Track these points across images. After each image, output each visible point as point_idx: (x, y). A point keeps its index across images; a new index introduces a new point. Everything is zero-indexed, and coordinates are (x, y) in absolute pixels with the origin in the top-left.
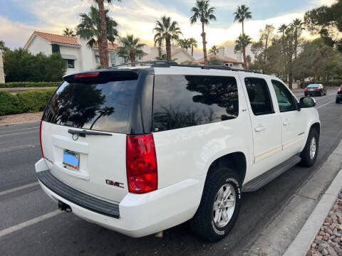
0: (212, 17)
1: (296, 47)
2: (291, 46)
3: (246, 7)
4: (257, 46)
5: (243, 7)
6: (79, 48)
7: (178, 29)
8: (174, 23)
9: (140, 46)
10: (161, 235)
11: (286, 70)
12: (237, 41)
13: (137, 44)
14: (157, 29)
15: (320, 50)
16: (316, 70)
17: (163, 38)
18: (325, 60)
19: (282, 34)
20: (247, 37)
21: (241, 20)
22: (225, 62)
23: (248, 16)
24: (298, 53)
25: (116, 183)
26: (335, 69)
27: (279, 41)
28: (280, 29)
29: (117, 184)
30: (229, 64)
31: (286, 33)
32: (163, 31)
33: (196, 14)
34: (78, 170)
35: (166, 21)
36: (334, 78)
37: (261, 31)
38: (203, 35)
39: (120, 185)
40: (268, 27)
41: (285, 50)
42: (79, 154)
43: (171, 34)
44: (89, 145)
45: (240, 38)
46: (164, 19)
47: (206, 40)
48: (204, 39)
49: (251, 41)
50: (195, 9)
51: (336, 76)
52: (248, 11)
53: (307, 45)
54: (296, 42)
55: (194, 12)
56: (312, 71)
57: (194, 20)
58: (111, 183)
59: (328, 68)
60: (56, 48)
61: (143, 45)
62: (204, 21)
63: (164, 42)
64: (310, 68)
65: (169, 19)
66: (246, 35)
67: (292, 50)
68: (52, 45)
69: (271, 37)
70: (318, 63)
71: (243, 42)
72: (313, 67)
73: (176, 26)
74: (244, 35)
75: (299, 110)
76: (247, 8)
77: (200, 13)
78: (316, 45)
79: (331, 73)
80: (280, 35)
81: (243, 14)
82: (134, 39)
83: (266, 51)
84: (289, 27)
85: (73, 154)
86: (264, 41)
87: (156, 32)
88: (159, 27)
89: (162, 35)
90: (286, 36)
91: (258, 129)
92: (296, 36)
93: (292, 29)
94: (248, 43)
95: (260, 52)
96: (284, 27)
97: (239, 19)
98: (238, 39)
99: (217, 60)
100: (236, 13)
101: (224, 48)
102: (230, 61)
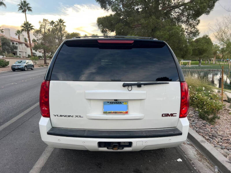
3: (27, 2)
4: (38, 32)
5: (25, 2)
12: (22, 26)
20: (30, 24)
21: (24, 11)
22: (12, 41)
23: (29, 9)
28: (50, 23)
29: (172, 115)
34: (129, 114)
37: (40, 22)
39: (174, 115)
40: (45, 20)
45: (25, 24)
49: (33, 28)
52: (29, 6)
58: (167, 115)
71: (27, 27)
74: (28, 23)
76: (28, 4)
80: (51, 27)
81: (25, 7)
83: (44, 36)
84: (56, 23)
85: (118, 103)
93: (58, 25)
94: (32, 29)
96: (53, 22)
97: (22, 10)
98: (23, 25)
99: (5, 39)
100: (19, 5)
101: (9, 30)
102: (16, 40)
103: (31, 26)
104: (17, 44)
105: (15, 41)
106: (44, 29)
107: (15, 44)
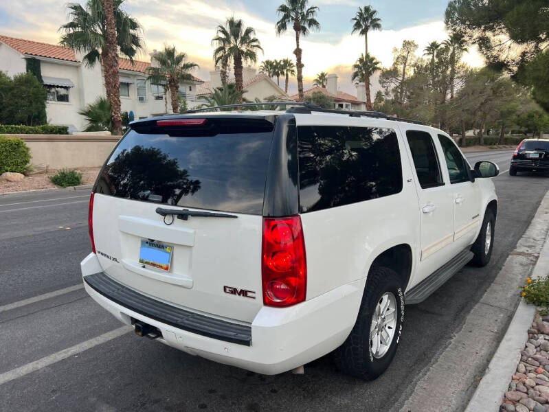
0: (313, 22)
1: (452, 79)
2: (445, 77)
3: (372, 9)
4: (390, 74)
5: (367, 9)
6: (77, 67)
7: (255, 40)
8: (249, 31)
9: (187, 66)
10: (301, 371)
11: (436, 116)
12: (356, 66)
13: (182, 64)
14: (219, 39)
15: (491, 85)
16: (484, 117)
17: (229, 55)
18: (497, 102)
19: (430, 57)
20: (373, 59)
21: (364, 32)
22: (337, 100)
23: (376, 25)
24: (455, 89)
25: (242, 291)
26: (514, 117)
27: (426, 69)
28: (428, 49)
29: (244, 293)
30: (344, 104)
31: (437, 56)
32: (229, 43)
33: (286, 17)
34: (171, 272)
35: (235, 26)
36: (513, 132)
37: (396, 50)
38: (298, 52)
39: (249, 294)
40: (407, 44)
41: (435, 84)
42: (171, 246)
43: (244, 48)
44: (195, 233)
45: (361, 60)
46: (231, 23)
47: (303, 61)
48: (299, 60)
49: (378, 66)
50: (283, 9)
51: (517, 128)
52: (375, 17)
53: (471, 77)
54: (453, 71)
55: (282, 14)
56: (477, 119)
57: (282, 26)
58: (234, 291)
59: (503, 115)
60: (34, 65)
61: (192, 65)
62: (299, 29)
63: (231, 62)
64: (474, 114)
65: (239, 24)
66: (371, 55)
67: (446, 83)
68: (28, 60)
69: (411, 61)
70: (487, 106)
71: (366, 67)
72: (479, 113)
73: (252, 36)
74: (367, 56)
75: (473, 181)
76: (375, 12)
77: (293, 14)
78: (485, 77)
79: (508, 123)
80: (428, 58)
81: (366, 21)
82: (176, 55)
83: (402, 83)
84: (443, 46)
85: (160, 246)
86: (400, 68)
87: (217, 45)
88: (222, 35)
89: (227, 49)
90: (436, 60)
91: (426, 210)
92: (453, 61)
93: (447, 49)
94: (375, 69)
95: (393, 86)
96: (434, 46)
97: (361, 30)
98: (358, 63)
99: (323, 97)
100: (355, 19)
101: (337, 77)
102: (346, 99)
103: (374, 61)
104: (347, 106)
105: (344, 100)
106: (402, 66)
107: (344, 106)
